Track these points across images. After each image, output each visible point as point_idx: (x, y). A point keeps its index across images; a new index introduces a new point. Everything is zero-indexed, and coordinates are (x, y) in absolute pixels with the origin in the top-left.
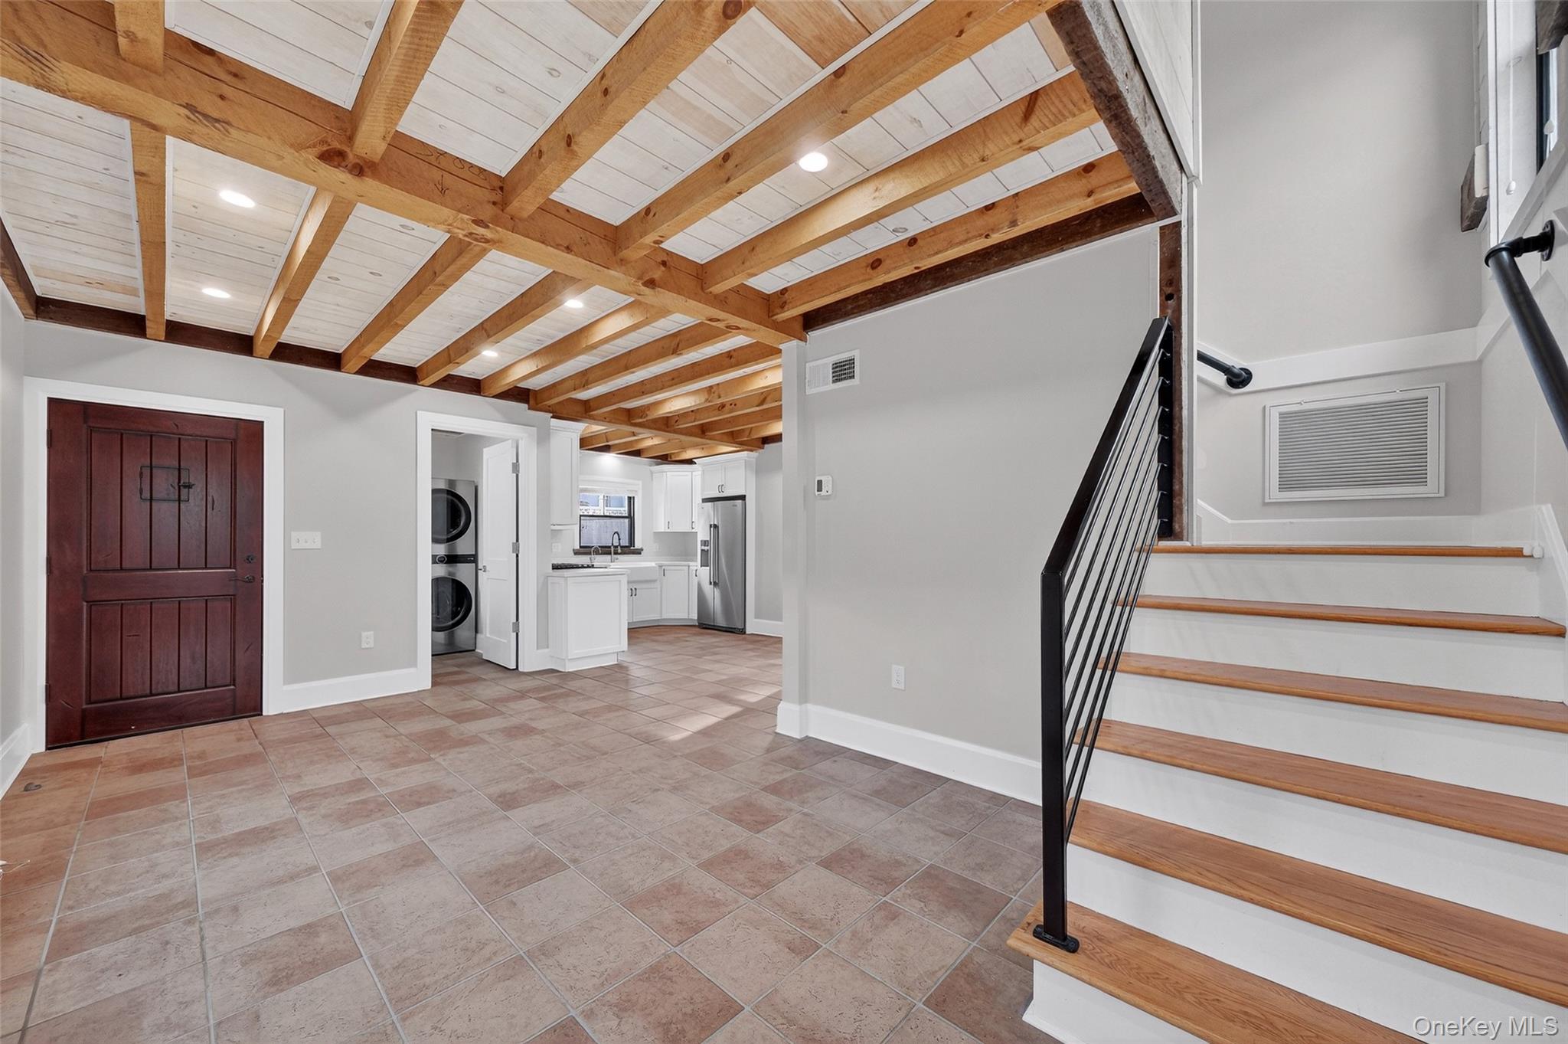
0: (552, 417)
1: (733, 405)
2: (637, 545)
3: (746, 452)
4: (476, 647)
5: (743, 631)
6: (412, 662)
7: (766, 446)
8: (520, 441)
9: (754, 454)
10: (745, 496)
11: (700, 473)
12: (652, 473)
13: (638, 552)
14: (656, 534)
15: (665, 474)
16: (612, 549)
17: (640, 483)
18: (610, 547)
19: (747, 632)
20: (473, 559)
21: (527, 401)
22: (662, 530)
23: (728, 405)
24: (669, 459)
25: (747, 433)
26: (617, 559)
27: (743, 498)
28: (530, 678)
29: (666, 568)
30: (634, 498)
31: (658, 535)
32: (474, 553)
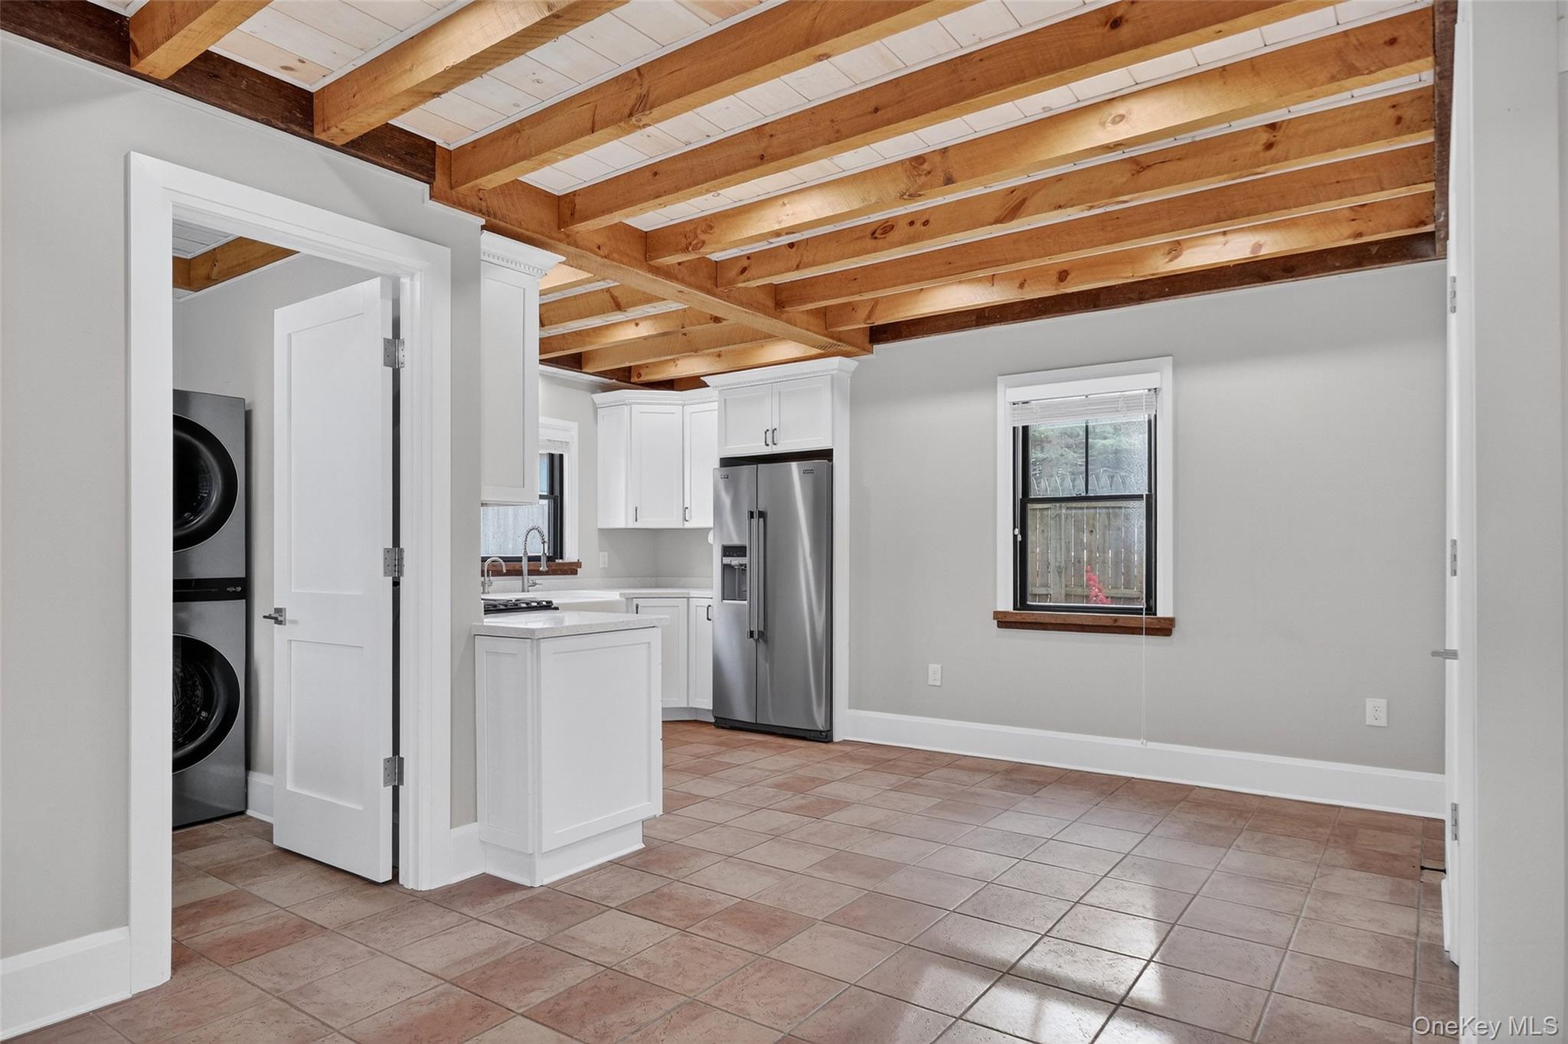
0: (483, 228)
1: (918, 225)
2: (570, 554)
3: (837, 360)
4: (246, 807)
5: (824, 737)
6: (117, 914)
7: (876, 347)
8: (405, 281)
9: (850, 364)
10: (831, 451)
11: (715, 405)
12: (595, 408)
13: (572, 569)
14: (604, 532)
15: (626, 408)
16: (525, 563)
17: (574, 425)
18: (519, 559)
19: (837, 738)
20: (239, 589)
21: (427, 176)
22: (620, 523)
23: (903, 226)
24: (634, 379)
25: (863, 313)
26: (534, 584)
27: (827, 454)
28: (452, 918)
29: (640, 602)
30: (561, 456)
31: (611, 536)
32: (243, 575)
